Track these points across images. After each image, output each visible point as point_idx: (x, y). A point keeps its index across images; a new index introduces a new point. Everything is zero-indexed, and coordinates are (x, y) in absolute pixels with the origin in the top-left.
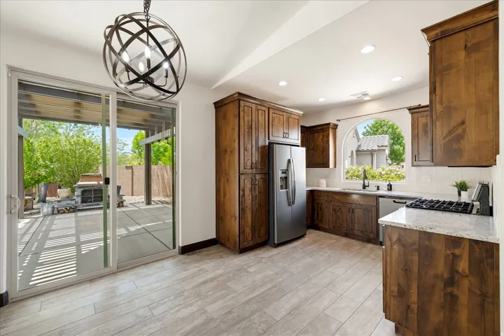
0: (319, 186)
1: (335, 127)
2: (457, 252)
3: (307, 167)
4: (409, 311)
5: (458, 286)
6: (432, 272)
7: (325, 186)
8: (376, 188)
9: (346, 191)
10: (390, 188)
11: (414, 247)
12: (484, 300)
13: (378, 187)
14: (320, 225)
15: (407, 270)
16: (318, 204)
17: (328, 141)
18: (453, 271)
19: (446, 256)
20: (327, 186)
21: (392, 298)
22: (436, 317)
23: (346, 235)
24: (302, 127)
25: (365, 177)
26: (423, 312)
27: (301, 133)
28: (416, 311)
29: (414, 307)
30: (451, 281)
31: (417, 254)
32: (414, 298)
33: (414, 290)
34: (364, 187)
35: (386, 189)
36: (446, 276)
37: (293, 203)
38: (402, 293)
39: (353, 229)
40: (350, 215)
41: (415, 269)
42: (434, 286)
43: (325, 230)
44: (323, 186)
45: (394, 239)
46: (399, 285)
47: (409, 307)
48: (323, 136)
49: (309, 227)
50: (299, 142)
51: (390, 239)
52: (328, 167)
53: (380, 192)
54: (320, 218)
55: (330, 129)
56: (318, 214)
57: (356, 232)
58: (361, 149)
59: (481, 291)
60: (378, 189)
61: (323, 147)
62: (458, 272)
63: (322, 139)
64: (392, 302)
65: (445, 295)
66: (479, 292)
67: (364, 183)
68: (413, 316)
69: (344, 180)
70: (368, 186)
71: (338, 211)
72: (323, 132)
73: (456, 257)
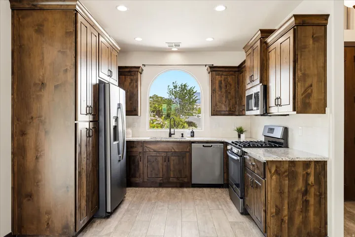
2: (309, 171)
4: (283, 223)
5: (309, 194)
6: (296, 189)
8: (181, 135)
10: (193, 134)
11: (286, 174)
12: (321, 198)
13: (182, 134)
15: (281, 193)
19: (303, 176)
21: (272, 218)
22: (298, 220)
26: (291, 219)
28: (287, 221)
29: (286, 219)
30: (306, 192)
31: (287, 179)
32: (286, 212)
33: (286, 207)
34: (170, 135)
35: (190, 136)
36: (303, 189)
38: (278, 212)
39: (169, 178)
40: (166, 163)
41: (286, 190)
42: (297, 199)
44: (129, 136)
45: (273, 171)
46: (276, 206)
47: (282, 220)
51: (270, 172)
52: (137, 115)
57: (171, 180)
59: (319, 192)
60: (182, 136)
62: (309, 184)
64: (272, 221)
65: (303, 202)
66: (318, 194)
67: (170, 131)
68: (285, 226)
69: (148, 129)
70: (174, 134)
71: (153, 162)
72: (131, 75)
73: (308, 174)
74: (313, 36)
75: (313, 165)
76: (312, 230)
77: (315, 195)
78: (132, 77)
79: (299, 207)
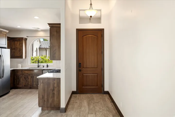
0: (17, 67)
1: (26, 39)
2: (55, 82)
3: (11, 58)
5: (55, 90)
6: (50, 89)
7: (21, 67)
9: (31, 69)
10: (47, 66)
11: (46, 83)
12: (59, 92)
14: (18, 86)
15: (44, 90)
16: (17, 76)
17: (22, 46)
18: (54, 87)
20: (22, 67)
22: (50, 100)
23: (30, 88)
24: (8, 37)
25: (39, 62)
26: (48, 100)
27: (7, 40)
29: (46, 100)
30: (53, 90)
31: (46, 85)
32: (46, 97)
33: (46, 96)
34: (38, 66)
35: (46, 67)
36: (52, 89)
37: (3, 77)
38: (43, 97)
39: (33, 85)
40: (32, 79)
41: (46, 89)
42: (50, 92)
43: (20, 88)
44: (20, 67)
46: (42, 96)
48: (20, 43)
49: (12, 88)
50: (6, 46)
51: (40, 82)
52: (22, 58)
53: (44, 68)
54: (18, 82)
55: (23, 40)
56: (17, 81)
57: (34, 86)
58: (41, 47)
60: (43, 67)
61: (20, 49)
63: (19, 45)
64: (41, 101)
65: (52, 94)
66: (58, 90)
67: (38, 65)
68: (46, 103)
69: (30, 64)
70: (40, 66)
71: (27, 78)
72: (20, 41)
73: (54, 83)
74: (56, 31)
75: (56, 80)
76: (56, 104)
77: (57, 91)
78: (20, 42)
79: (51, 96)
